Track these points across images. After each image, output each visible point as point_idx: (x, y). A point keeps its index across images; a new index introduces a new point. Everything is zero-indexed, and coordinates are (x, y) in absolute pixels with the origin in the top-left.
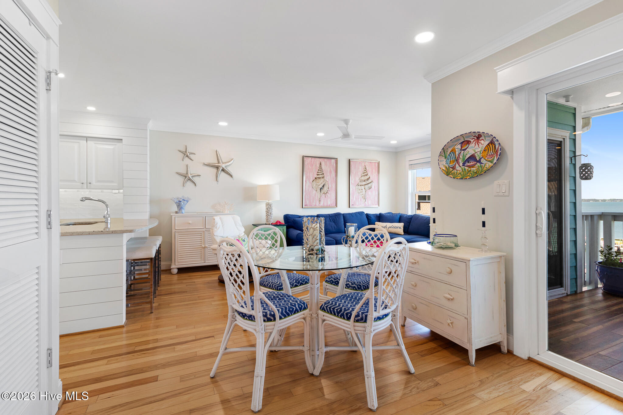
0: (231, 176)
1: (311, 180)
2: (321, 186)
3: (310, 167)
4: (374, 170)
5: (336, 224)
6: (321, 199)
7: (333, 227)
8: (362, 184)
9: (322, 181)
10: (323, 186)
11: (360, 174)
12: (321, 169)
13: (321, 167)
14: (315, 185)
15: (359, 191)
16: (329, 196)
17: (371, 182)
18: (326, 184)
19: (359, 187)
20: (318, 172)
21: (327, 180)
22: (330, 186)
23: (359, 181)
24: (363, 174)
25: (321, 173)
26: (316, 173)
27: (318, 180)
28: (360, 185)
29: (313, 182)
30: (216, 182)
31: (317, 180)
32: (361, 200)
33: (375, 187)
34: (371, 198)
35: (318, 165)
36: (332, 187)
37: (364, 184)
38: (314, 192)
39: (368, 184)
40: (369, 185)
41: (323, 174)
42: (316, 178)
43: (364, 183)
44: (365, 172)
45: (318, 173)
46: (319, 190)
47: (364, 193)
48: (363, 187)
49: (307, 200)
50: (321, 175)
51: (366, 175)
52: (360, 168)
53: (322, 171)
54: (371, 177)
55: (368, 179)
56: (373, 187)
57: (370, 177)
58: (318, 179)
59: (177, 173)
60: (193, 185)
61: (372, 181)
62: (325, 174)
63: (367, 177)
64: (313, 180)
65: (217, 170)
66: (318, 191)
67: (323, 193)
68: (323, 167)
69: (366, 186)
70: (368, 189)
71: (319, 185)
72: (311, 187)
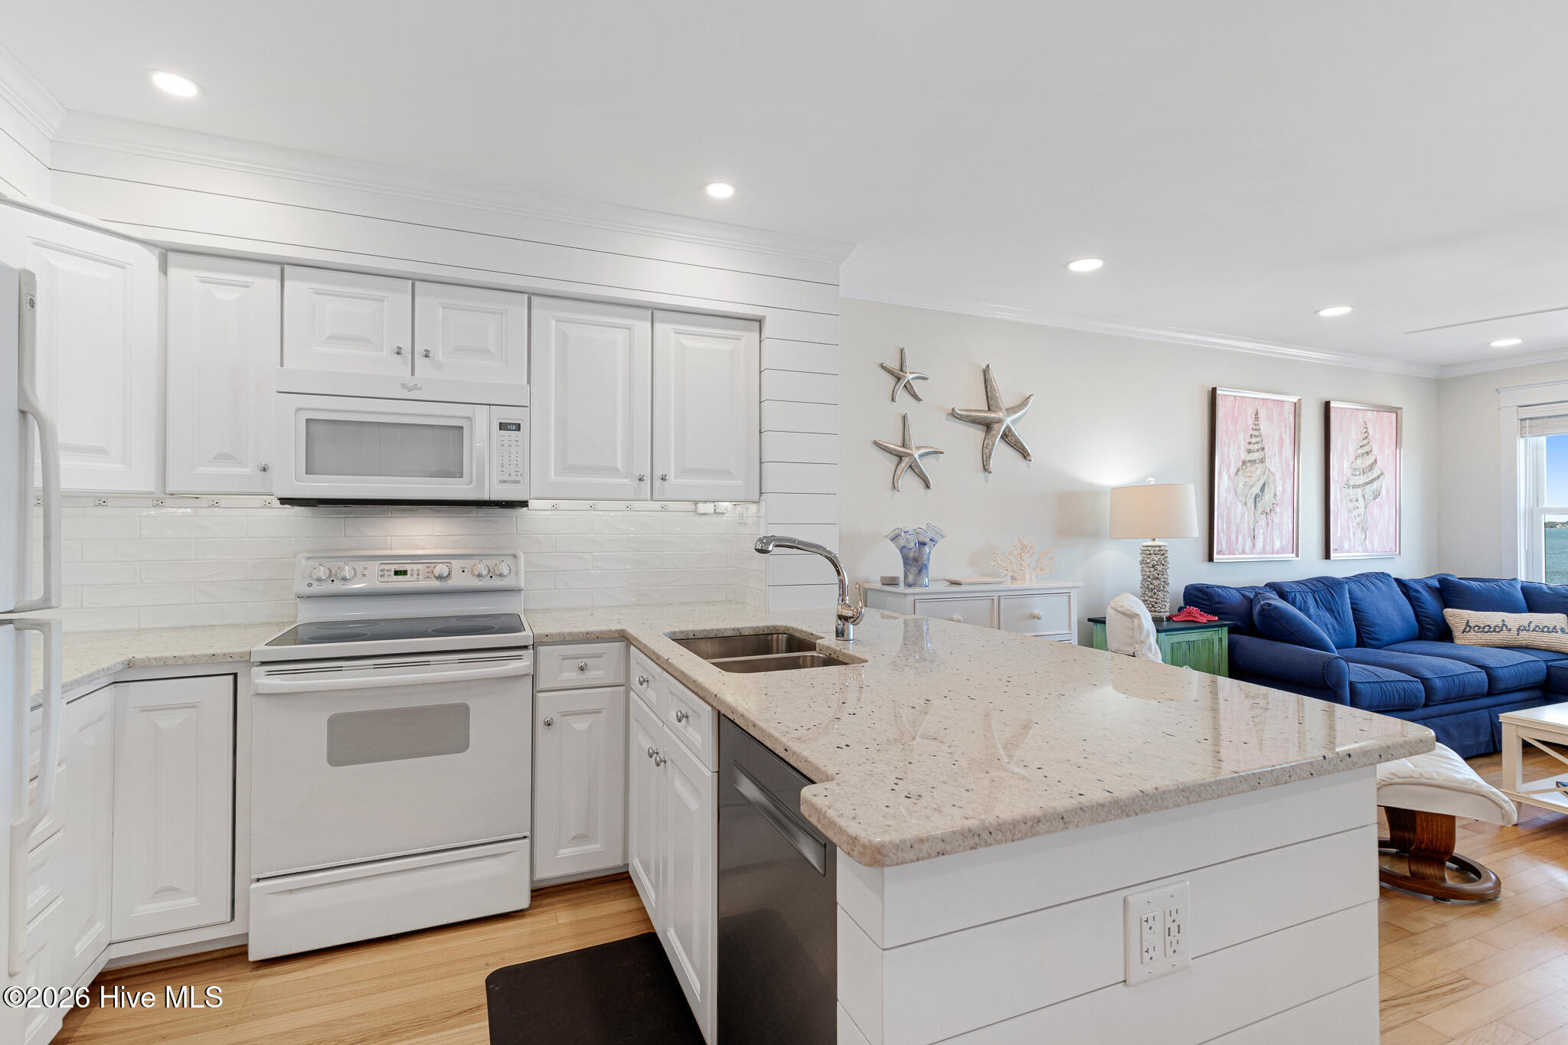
0: (1025, 454)
1: (1233, 470)
2: (1256, 490)
3: (1231, 427)
4: (1386, 439)
5: (1336, 615)
6: (1256, 530)
7: (1330, 626)
8: (1358, 483)
9: (1259, 472)
10: (1262, 489)
11: (1352, 448)
12: (1257, 433)
13: (1257, 427)
14: (1241, 486)
15: (1351, 506)
16: (1277, 520)
17: (1378, 477)
18: (1270, 481)
19: (1351, 491)
20: (1250, 443)
21: (1273, 469)
22: (1279, 488)
23: (1350, 474)
24: (1360, 451)
25: (1256, 447)
26: (1243, 446)
27: (1249, 468)
28: (1354, 487)
29: (1236, 474)
30: (982, 475)
31: (1247, 470)
32: (1354, 534)
33: (1388, 492)
34: (1379, 528)
35: (1251, 421)
36: (1284, 490)
37: (1362, 482)
38: (1240, 507)
39: (1371, 482)
40: (1375, 485)
41: (1263, 449)
42: (1244, 463)
43: (1362, 479)
44: (1365, 442)
45: (1251, 447)
46: (1251, 502)
47: (1361, 511)
48: (1359, 491)
49: (1222, 535)
50: (1258, 451)
51: (1367, 453)
52: (1353, 430)
53: (1259, 439)
54: (1378, 462)
55: (1372, 467)
56: (1384, 492)
57: (1376, 460)
58: (1249, 464)
59: (876, 443)
60: (920, 484)
61: (1382, 474)
62: (1266, 450)
63: (1369, 460)
64: (1238, 470)
65: (984, 434)
66: (1248, 504)
67: (1260, 511)
68: (1264, 425)
69: (1368, 488)
70: (1372, 498)
71: (1252, 486)
72: (1232, 492)
